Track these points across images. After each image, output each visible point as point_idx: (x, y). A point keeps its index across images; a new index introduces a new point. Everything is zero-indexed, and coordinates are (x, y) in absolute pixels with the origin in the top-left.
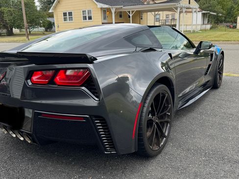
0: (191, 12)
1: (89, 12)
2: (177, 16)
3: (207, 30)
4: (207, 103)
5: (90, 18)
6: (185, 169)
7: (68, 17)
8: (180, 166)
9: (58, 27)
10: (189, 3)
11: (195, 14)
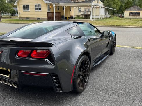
0: (99, 7)
1: (39, 5)
2: (91, 10)
3: (108, 18)
4: (107, 63)
5: (40, 9)
6: (96, 98)
7: (26, 8)
8: (94, 97)
9: (20, 14)
10: (98, 3)
11: (101, 9)
